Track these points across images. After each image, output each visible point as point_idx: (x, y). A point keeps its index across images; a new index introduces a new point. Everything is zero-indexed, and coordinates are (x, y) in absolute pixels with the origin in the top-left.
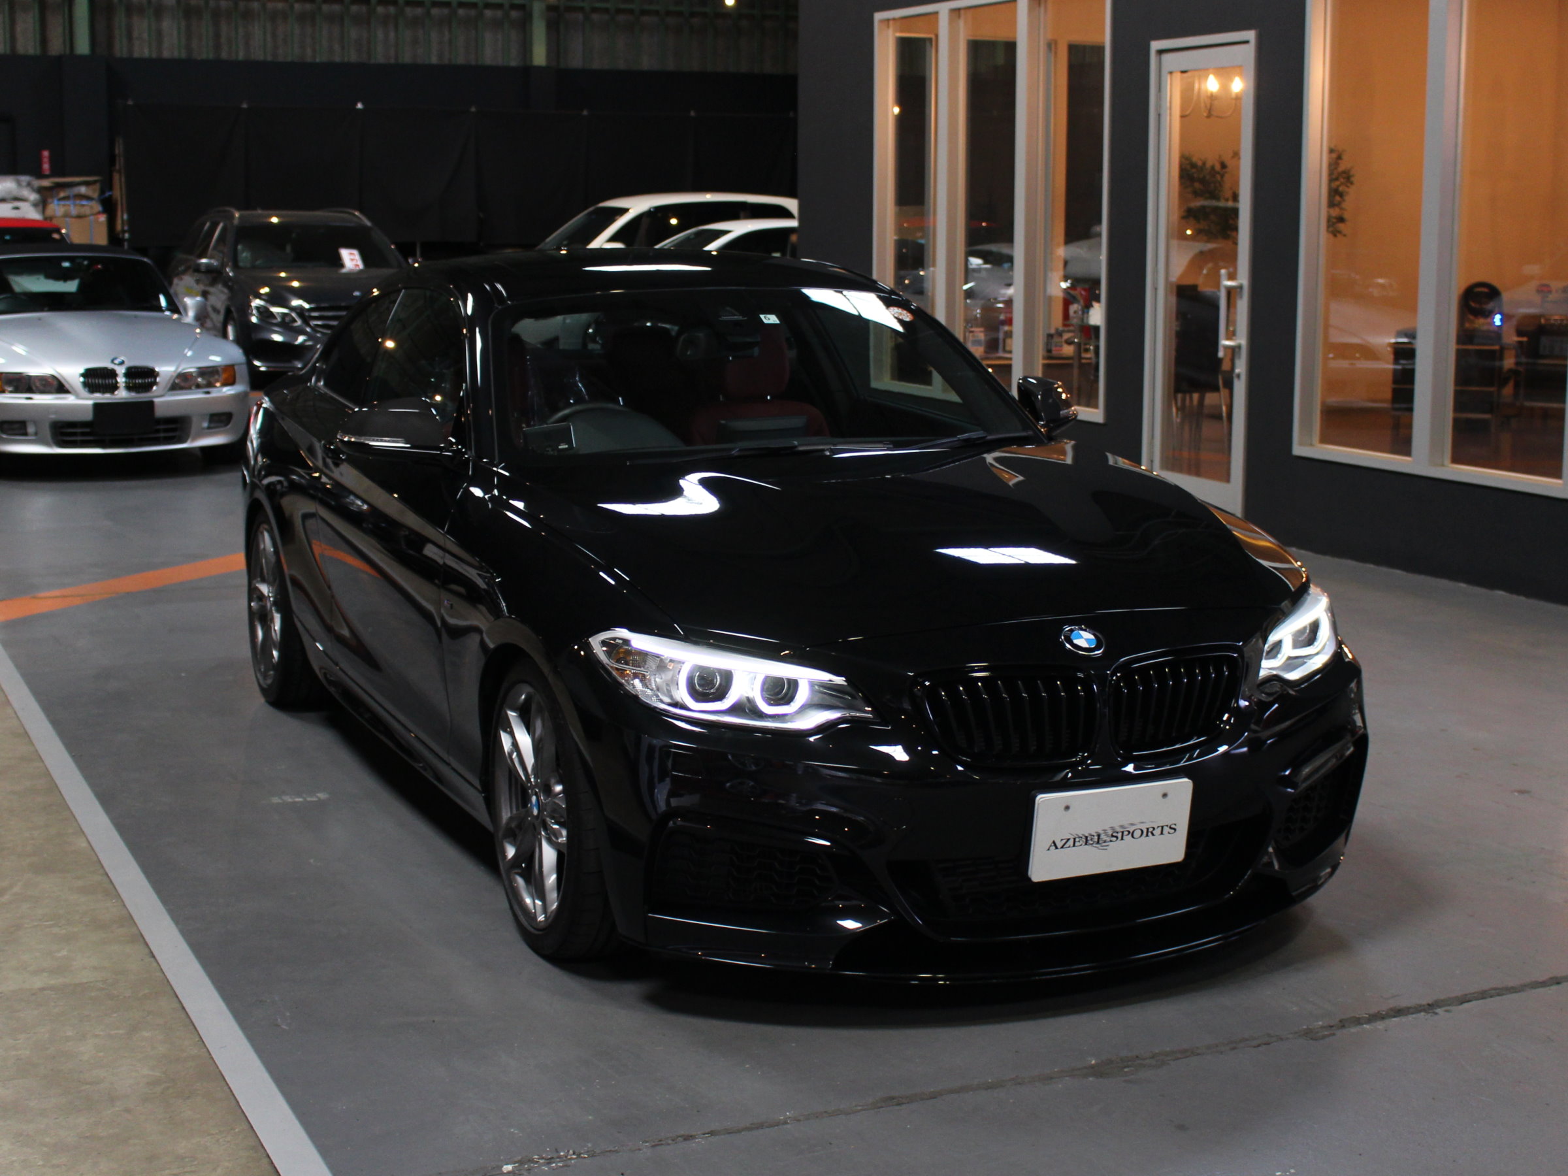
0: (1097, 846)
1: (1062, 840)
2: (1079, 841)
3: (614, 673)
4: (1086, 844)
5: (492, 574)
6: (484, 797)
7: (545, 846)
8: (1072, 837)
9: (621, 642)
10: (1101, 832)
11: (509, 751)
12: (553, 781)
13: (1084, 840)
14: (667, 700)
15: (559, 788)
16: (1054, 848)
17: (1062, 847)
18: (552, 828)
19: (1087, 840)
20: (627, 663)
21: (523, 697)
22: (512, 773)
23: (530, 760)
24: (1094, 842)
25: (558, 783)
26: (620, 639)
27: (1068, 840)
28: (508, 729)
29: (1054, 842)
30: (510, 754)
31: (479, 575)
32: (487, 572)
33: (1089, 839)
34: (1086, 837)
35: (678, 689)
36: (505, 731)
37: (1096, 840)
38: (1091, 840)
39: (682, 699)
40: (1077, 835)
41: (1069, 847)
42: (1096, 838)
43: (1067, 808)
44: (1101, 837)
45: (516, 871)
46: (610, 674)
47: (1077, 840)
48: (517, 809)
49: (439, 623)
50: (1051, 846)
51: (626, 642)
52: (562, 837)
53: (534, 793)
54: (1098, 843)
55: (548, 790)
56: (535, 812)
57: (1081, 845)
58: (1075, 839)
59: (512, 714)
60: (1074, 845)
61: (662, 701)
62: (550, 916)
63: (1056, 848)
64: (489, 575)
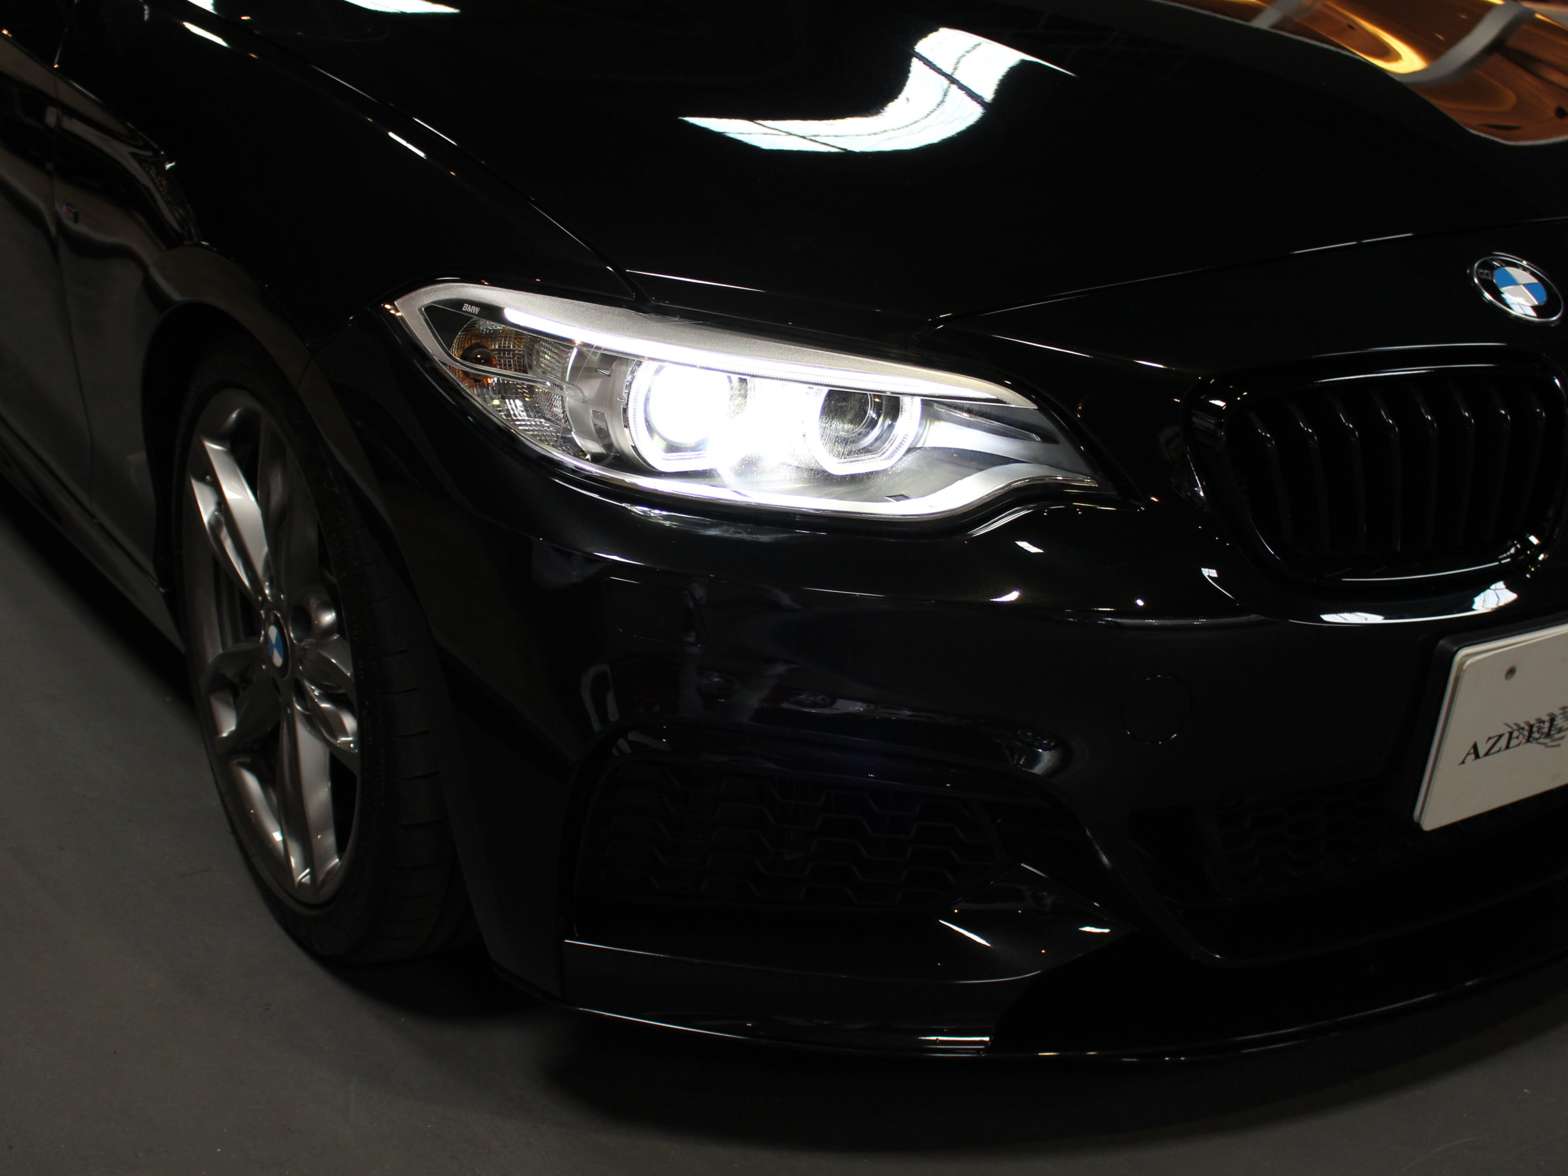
0: (1547, 741)
1: (1490, 738)
2: (1517, 738)
3: (464, 386)
4: (1528, 741)
5: (156, 152)
6: (165, 595)
7: (304, 735)
8: (1506, 730)
9: (476, 310)
10: (1557, 712)
11: (212, 522)
12: (313, 603)
13: (1526, 733)
14: (595, 447)
15: (328, 618)
16: (1473, 756)
17: (1487, 754)
18: (320, 708)
19: (1531, 732)
20: (488, 361)
21: (234, 415)
22: (221, 566)
23: (259, 551)
24: (1542, 734)
25: (327, 607)
26: (472, 303)
27: (1500, 736)
28: (208, 478)
29: (1475, 747)
30: (216, 526)
31: (134, 155)
32: (146, 147)
33: (1535, 729)
34: (1531, 727)
35: (627, 426)
36: (201, 479)
37: (1546, 730)
38: (1538, 732)
39: (635, 448)
40: (1516, 724)
41: (1499, 751)
42: (1547, 725)
43: (1511, 672)
44: (1555, 723)
45: (241, 760)
46: (455, 391)
47: (1515, 734)
48: (236, 640)
49: (53, 229)
50: (1468, 754)
51: (493, 312)
52: (346, 734)
53: (272, 618)
54: (1548, 735)
55: (305, 621)
56: (278, 660)
57: (1519, 745)
58: (1511, 734)
59: (213, 447)
60: (1507, 747)
61: (579, 453)
62: (324, 883)
63: (1477, 756)
64: (149, 154)
